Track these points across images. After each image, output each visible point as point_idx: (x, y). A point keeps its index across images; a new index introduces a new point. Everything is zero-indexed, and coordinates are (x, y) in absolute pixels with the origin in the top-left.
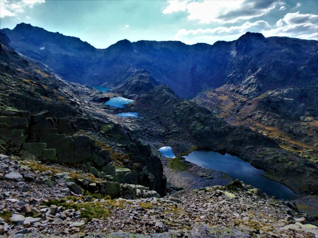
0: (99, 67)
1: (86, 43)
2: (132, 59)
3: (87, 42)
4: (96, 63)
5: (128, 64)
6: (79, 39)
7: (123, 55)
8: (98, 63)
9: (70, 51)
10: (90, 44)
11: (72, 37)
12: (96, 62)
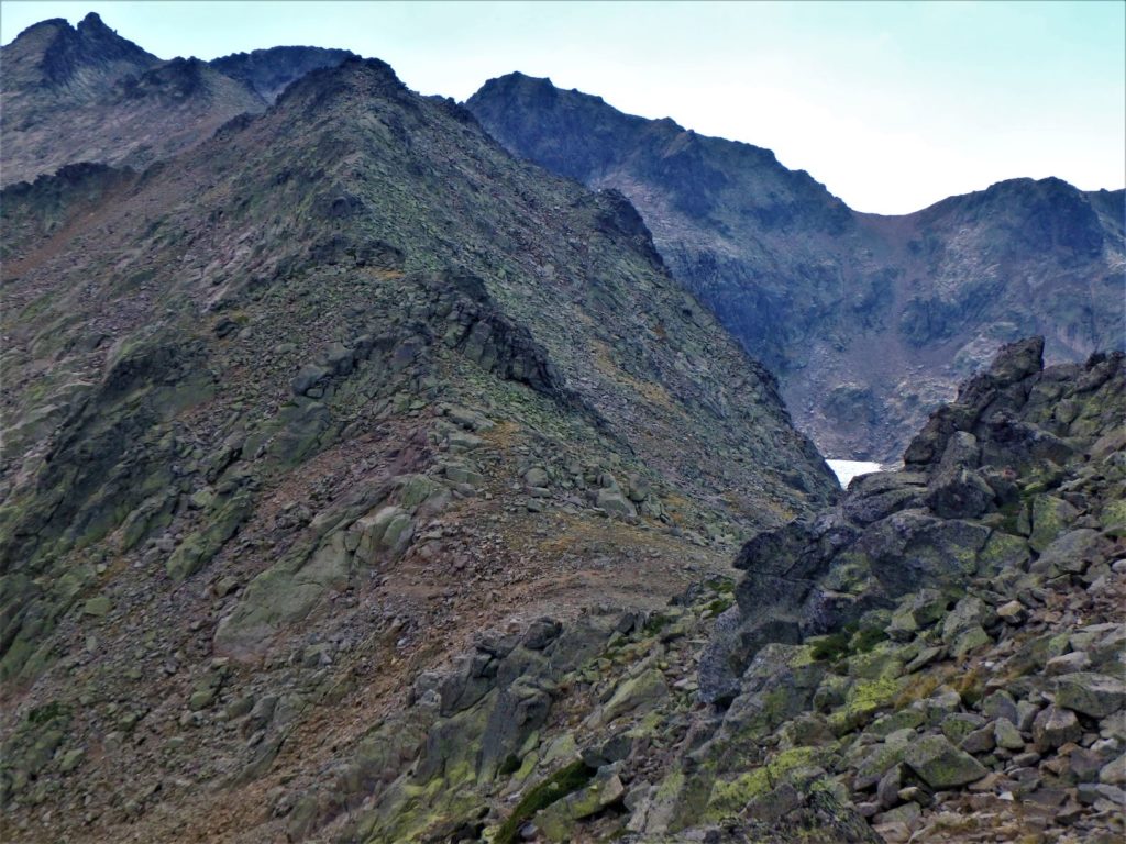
0: (871, 333)
1: (802, 177)
2: (1088, 310)
3: (812, 174)
4: (857, 310)
5: (1064, 340)
6: (767, 155)
7: (1031, 280)
8: (868, 306)
9: (724, 232)
10: (823, 187)
11: (737, 143)
12: (858, 305)
